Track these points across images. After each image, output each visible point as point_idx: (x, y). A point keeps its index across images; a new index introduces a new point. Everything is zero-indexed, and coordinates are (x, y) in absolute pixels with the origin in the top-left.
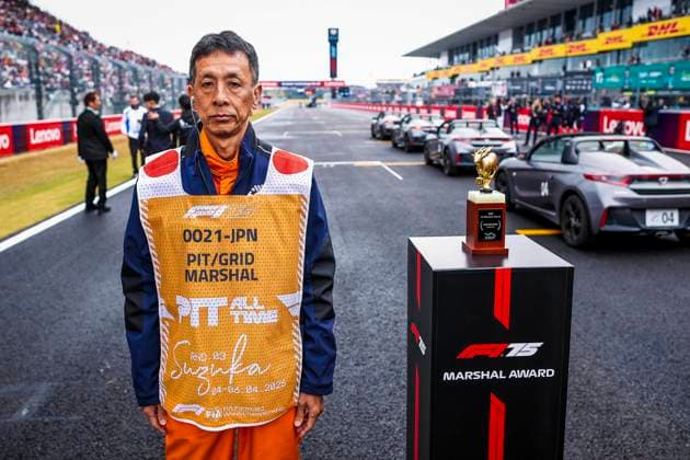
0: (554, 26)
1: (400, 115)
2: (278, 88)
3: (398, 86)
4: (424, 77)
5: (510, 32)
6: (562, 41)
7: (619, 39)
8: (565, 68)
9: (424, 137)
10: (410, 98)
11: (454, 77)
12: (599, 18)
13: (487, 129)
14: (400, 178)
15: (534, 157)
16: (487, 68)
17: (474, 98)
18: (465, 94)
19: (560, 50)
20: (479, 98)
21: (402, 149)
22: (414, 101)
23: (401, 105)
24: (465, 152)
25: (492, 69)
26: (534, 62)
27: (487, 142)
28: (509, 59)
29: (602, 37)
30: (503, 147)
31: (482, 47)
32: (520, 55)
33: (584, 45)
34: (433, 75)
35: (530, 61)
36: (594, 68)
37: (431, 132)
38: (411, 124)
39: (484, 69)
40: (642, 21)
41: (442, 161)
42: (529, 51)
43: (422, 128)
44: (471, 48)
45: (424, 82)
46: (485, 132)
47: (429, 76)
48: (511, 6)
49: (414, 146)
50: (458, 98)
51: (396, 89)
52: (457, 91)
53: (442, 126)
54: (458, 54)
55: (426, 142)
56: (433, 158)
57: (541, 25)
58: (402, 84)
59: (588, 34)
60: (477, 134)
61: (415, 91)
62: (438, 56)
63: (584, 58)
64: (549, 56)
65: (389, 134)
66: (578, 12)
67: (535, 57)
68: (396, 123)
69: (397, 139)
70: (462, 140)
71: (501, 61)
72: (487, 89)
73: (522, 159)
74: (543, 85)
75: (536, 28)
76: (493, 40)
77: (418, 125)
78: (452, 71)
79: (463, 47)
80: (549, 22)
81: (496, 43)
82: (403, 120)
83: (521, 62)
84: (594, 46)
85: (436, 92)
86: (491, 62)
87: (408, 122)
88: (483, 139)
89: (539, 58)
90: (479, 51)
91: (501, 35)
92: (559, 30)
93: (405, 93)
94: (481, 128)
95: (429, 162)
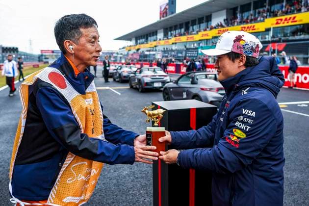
0: (181, 28)
1: (116, 66)
2: (51, 54)
3: (112, 53)
4: (124, 49)
5: (162, 30)
6: (184, 34)
7: (207, 35)
8: (185, 47)
9: (129, 76)
10: (119, 59)
11: (138, 50)
12: (199, 26)
13: (157, 72)
14: (119, 94)
15: (179, 82)
16: (153, 46)
17: (148, 59)
18: (144, 57)
19: (184, 39)
20: (151, 59)
21: (118, 82)
22: (120, 61)
23: (115, 62)
24: (149, 81)
25: (156, 46)
26: (173, 44)
27: (157, 77)
28: (162, 42)
29: (200, 34)
30: (164, 79)
31: (150, 36)
32: (167, 40)
33: (193, 37)
34: (129, 49)
35: (171, 43)
36: (197, 47)
37: (132, 73)
38: (122, 70)
39: (151, 46)
40: (215, 28)
41: (138, 86)
42: (170, 39)
43: (127, 72)
44: (145, 37)
45: (125, 52)
46: (156, 73)
47: (127, 49)
48: (162, 19)
49: (124, 80)
50: (141, 59)
51: (111, 55)
52: (140, 56)
53: (137, 71)
54: (139, 39)
55: (130, 78)
56: (133, 85)
57: (175, 28)
58: (114, 53)
59: (195, 32)
60: (153, 74)
61: (121, 56)
62: (130, 40)
63: (193, 42)
64: (179, 41)
65: (111, 75)
66: (190, 23)
67: (173, 42)
68: (114, 70)
69: (115, 77)
70: (147, 76)
71: (159, 43)
72: (154, 55)
73: (174, 83)
74: (177, 54)
75: (173, 29)
76: (155, 33)
77: (126, 71)
78: (137, 47)
79: (141, 36)
80: (179, 26)
81: (156, 35)
82: (118, 69)
83: (167, 44)
84: (197, 37)
85: (130, 56)
86: (154, 43)
87: (120, 69)
88: (156, 76)
89: (175, 42)
90: (149, 38)
91: (159, 31)
92: (183, 30)
93: (116, 57)
94: (154, 71)
95: (132, 87)
